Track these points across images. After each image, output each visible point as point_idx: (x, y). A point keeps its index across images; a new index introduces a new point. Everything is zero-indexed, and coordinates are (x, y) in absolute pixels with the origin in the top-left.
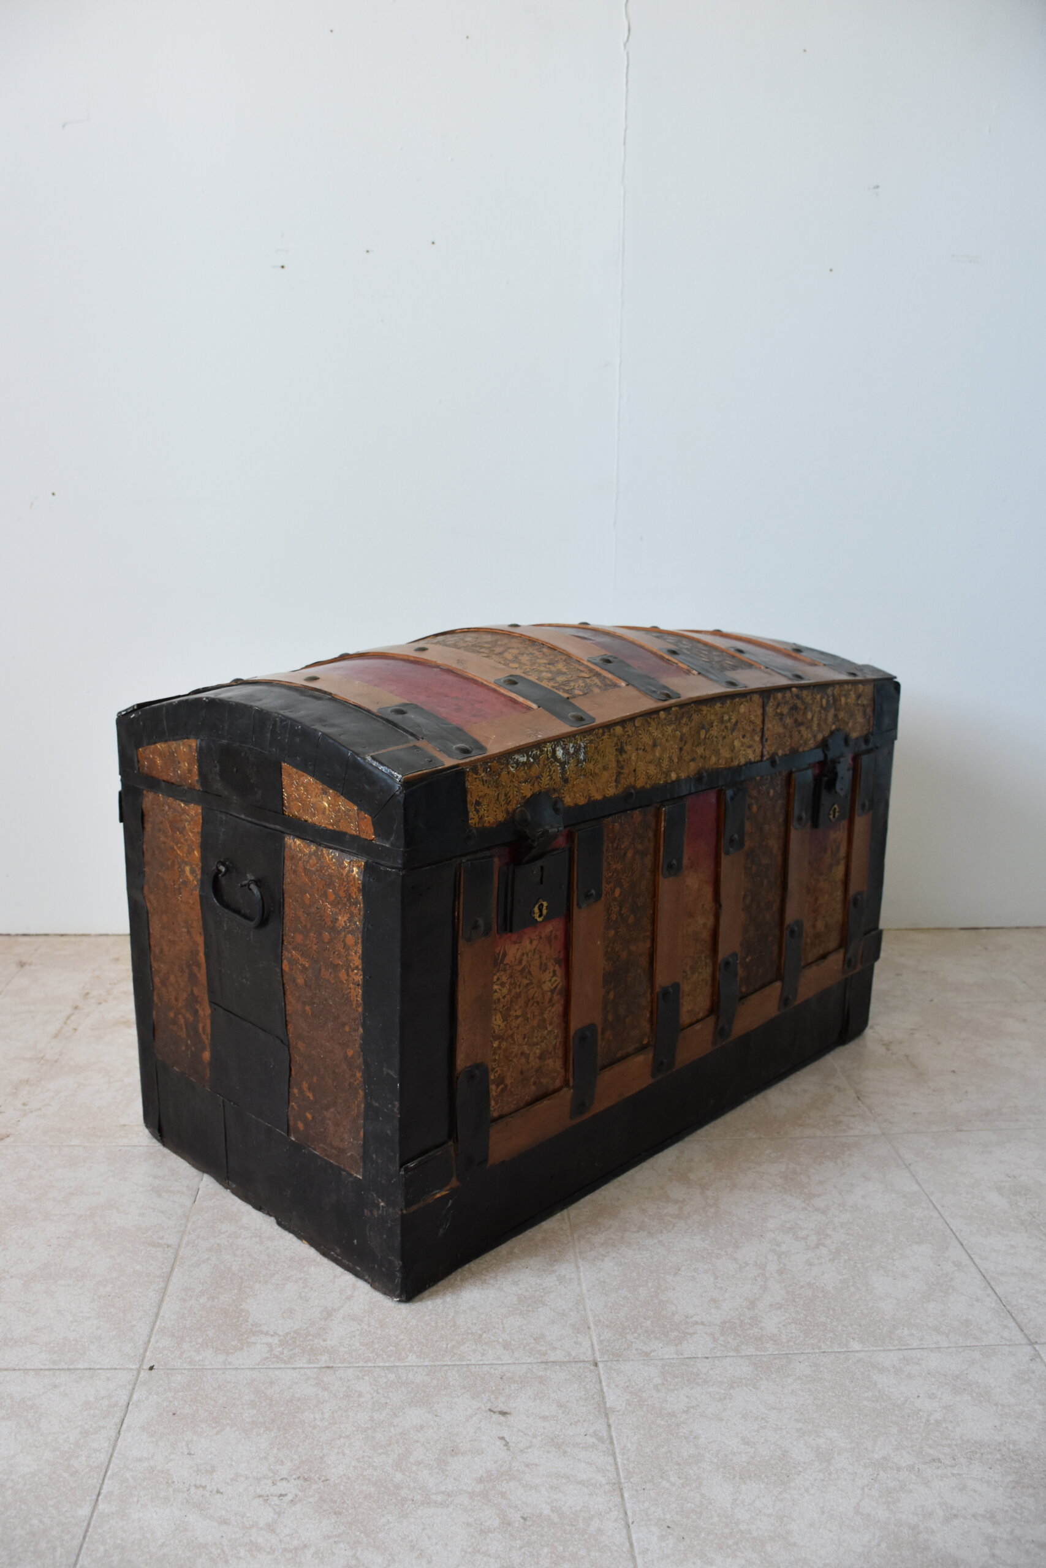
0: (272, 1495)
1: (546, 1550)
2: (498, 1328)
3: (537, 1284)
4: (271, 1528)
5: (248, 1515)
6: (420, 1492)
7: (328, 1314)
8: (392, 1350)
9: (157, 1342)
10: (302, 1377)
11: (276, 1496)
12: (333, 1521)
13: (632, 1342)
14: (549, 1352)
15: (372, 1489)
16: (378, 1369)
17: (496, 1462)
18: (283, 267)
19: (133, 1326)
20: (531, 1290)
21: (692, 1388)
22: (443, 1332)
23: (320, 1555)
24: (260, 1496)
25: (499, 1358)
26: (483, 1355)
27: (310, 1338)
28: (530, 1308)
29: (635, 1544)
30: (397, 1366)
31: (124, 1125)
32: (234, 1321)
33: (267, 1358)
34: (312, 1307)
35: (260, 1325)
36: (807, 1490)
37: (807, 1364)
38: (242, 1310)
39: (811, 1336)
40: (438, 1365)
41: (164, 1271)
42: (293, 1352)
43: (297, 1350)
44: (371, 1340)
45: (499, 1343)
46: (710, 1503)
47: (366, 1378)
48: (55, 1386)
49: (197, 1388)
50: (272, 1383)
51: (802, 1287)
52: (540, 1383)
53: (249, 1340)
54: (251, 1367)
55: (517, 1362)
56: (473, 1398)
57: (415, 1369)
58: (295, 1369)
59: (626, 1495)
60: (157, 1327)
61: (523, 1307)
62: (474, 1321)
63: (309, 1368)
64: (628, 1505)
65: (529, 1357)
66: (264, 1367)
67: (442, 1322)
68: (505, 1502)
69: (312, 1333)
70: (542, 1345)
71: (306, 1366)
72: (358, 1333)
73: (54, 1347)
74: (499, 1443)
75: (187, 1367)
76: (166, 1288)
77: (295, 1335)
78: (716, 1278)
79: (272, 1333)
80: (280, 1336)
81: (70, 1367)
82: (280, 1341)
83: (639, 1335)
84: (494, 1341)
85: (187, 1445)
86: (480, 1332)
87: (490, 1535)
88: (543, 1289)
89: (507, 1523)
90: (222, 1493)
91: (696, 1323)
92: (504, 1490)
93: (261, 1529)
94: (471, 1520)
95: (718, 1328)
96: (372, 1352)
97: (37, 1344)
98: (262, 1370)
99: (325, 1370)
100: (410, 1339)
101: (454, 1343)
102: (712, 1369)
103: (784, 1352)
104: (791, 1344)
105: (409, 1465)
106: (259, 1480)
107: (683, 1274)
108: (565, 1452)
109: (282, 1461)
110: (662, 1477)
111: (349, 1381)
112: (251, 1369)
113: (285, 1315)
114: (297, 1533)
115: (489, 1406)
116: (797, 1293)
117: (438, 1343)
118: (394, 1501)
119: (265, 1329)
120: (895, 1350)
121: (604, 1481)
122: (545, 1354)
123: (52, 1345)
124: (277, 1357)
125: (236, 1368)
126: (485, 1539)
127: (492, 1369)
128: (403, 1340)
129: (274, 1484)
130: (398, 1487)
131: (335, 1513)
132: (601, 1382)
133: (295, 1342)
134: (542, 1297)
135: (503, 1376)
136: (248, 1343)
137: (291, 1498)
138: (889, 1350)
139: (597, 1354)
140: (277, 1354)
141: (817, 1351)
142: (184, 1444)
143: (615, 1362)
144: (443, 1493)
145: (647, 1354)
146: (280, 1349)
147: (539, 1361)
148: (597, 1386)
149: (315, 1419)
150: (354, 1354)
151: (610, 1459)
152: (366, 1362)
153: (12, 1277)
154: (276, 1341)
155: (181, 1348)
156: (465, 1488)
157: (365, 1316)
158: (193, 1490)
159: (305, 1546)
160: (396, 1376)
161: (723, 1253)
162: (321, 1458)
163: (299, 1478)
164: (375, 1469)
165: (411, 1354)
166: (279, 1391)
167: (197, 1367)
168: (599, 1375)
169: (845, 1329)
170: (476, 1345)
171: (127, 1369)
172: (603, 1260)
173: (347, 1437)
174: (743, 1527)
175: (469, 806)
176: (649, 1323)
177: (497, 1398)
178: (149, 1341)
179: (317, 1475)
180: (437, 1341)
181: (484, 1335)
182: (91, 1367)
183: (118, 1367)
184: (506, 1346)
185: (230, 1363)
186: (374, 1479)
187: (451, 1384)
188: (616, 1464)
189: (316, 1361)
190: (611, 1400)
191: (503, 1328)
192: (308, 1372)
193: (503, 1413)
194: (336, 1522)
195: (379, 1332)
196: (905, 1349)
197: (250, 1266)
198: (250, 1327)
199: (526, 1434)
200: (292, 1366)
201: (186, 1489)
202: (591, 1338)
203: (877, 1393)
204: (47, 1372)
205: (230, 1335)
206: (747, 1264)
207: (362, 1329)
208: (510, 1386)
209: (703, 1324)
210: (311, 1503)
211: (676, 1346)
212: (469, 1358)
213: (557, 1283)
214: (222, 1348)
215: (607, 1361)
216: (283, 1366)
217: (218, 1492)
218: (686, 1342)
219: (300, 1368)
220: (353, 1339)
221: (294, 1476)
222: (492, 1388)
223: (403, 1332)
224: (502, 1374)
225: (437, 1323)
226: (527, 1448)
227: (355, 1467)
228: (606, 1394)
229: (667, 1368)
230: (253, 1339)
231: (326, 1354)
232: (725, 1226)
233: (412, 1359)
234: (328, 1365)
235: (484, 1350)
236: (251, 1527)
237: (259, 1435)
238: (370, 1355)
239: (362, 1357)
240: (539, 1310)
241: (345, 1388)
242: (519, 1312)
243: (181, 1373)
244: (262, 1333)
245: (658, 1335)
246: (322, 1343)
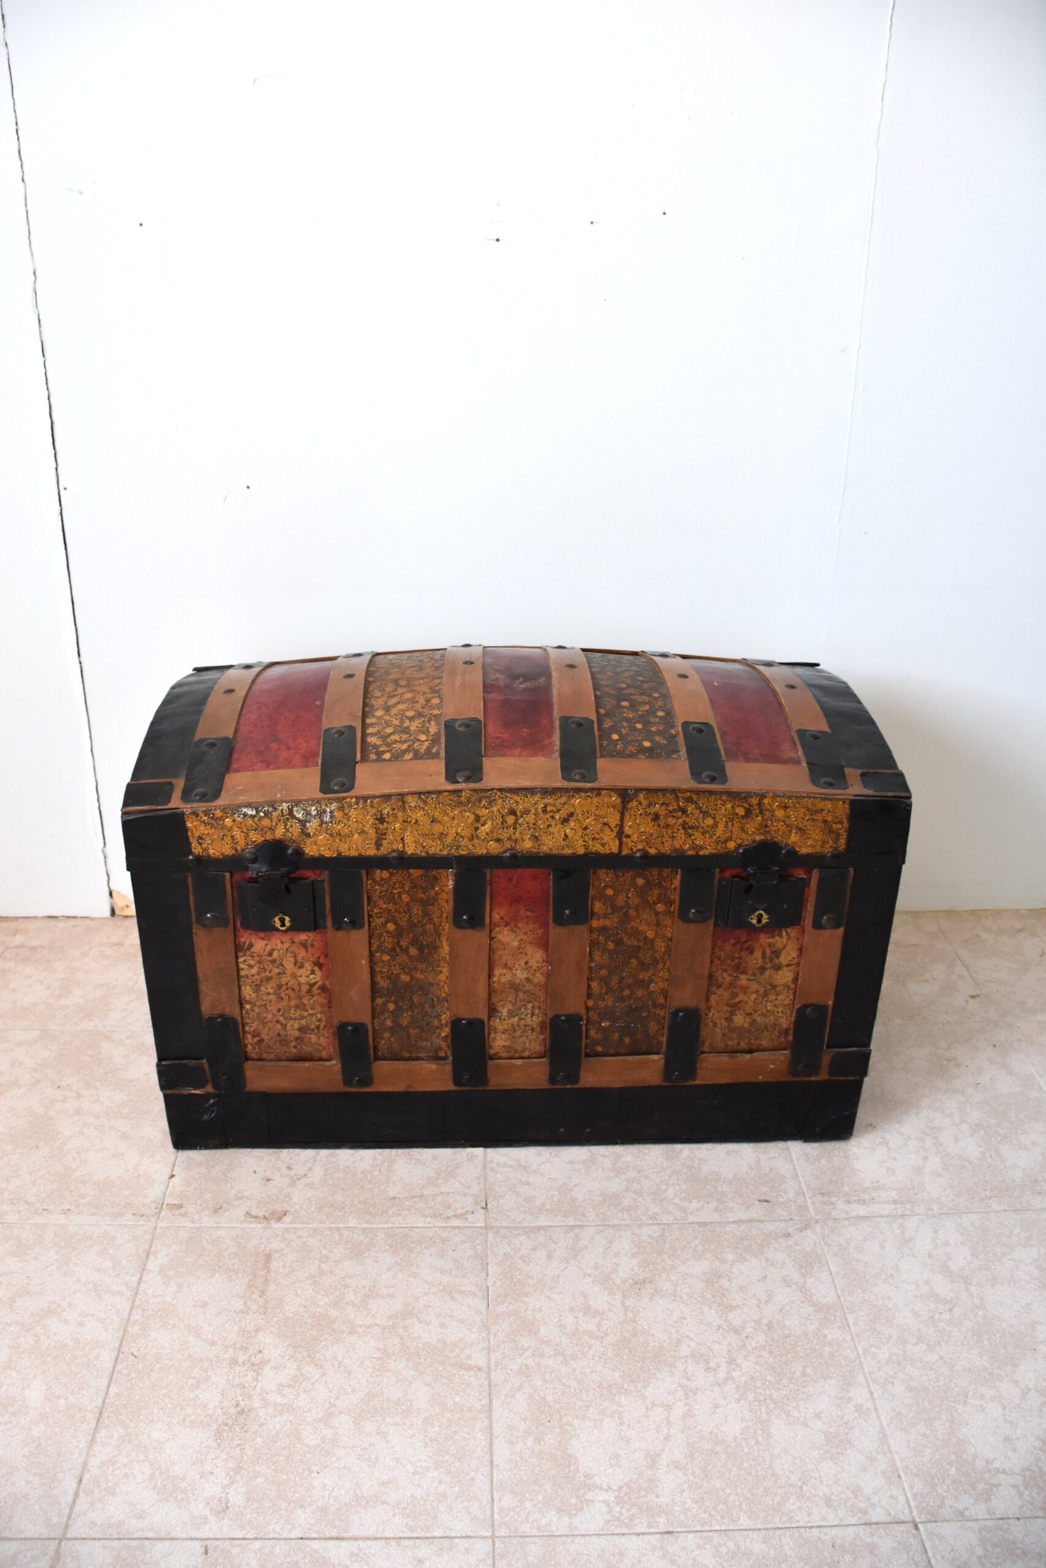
2: (815, 1478)
3: (839, 1420)
7: (653, 1460)
8: (723, 1509)
9: (500, 1500)
10: (648, 1546)
13: (944, 1497)
14: (870, 1510)
16: (716, 1535)
18: (498, 240)
19: (473, 1479)
20: (836, 1428)
22: (766, 1486)
25: (825, 1518)
26: (809, 1514)
27: (643, 1493)
28: (840, 1452)
30: (733, 1530)
31: (394, 1198)
32: (567, 1471)
33: (609, 1521)
34: (635, 1450)
35: (593, 1477)
38: (570, 1456)
40: (771, 1528)
41: (483, 1403)
42: (631, 1512)
43: (634, 1510)
44: (701, 1495)
45: (820, 1498)
47: (708, 1546)
50: (621, 1554)
52: (870, 1551)
53: (587, 1497)
54: (597, 1532)
55: (842, 1523)
57: (750, 1533)
58: (638, 1534)
60: (495, 1480)
61: (833, 1450)
62: (792, 1471)
63: (651, 1534)
65: (853, 1516)
66: (608, 1533)
67: (762, 1472)
69: (643, 1486)
70: (861, 1501)
71: (647, 1531)
72: (686, 1485)
73: (404, 1508)
75: (537, 1534)
76: (491, 1427)
77: (628, 1490)
78: (1004, 1407)
79: (606, 1488)
80: (614, 1490)
81: (427, 1535)
82: (616, 1497)
83: (948, 1486)
84: (815, 1496)
86: (799, 1484)
88: (846, 1423)
91: (998, 1471)
95: (1019, 1477)
96: (705, 1513)
97: (387, 1504)
98: (608, 1537)
99: (666, 1535)
100: (737, 1495)
101: (779, 1498)
102: (1026, 1536)
107: (972, 1402)
112: (597, 1535)
113: (612, 1462)
117: (764, 1499)
119: (597, 1481)
122: (866, 1512)
123: (403, 1505)
124: (618, 1519)
125: (583, 1535)
127: (822, 1534)
128: (730, 1494)
132: (926, 1552)
133: (630, 1498)
134: (848, 1437)
136: (586, 1500)
139: (915, 1513)
140: (617, 1515)
143: (934, 1525)
145: (961, 1513)
146: (618, 1509)
147: (863, 1521)
148: (923, 1554)
150: (689, 1514)
152: (702, 1525)
153: (341, 1413)
154: (612, 1498)
155: (525, 1508)
157: (687, 1463)
160: (734, 1543)
161: (1003, 1374)
165: (742, 1513)
167: (546, 1533)
168: (921, 1539)
170: (800, 1501)
171: (481, 1537)
172: (893, 1383)
176: (955, 1471)
178: (493, 1499)
180: (762, 1496)
181: (805, 1488)
182: (447, 1534)
183: (472, 1534)
184: (828, 1502)
185: (576, 1528)
187: (787, 1552)
189: (655, 1524)
191: (820, 1477)
192: (651, 1538)
195: (706, 1484)
197: (563, 1395)
198: (584, 1479)
200: (635, 1531)
202: (904, 1490)
204: (407, 1542)
206: (1029, 1389)
207: (689, 1482)
209: (1004, 1472)
211: (986, 1501)
212: (797, 1518)
213: (856, 1415)
214: (563, 1508)
215: (925, 1521)
216: (626, 1531)
218: (994, 1497)
219: (644, 1534)
220: (684, 1494)
224: (832, 1539)
225: (756, 1472)
230: (589, 1496)
231: (663, 1515)
232: (998, 1336)
233: (744, 1520)
234: (668, 1529)
235: (809, 1508)
238: (704, 1515)
239: (698, 1519)
240: (848, 1451)
241: (691, 1561)
242: (829, 1455)
243: (533, 1543)
244: (597, 1487)
245: (966, 1487)
246: (656, 1500)
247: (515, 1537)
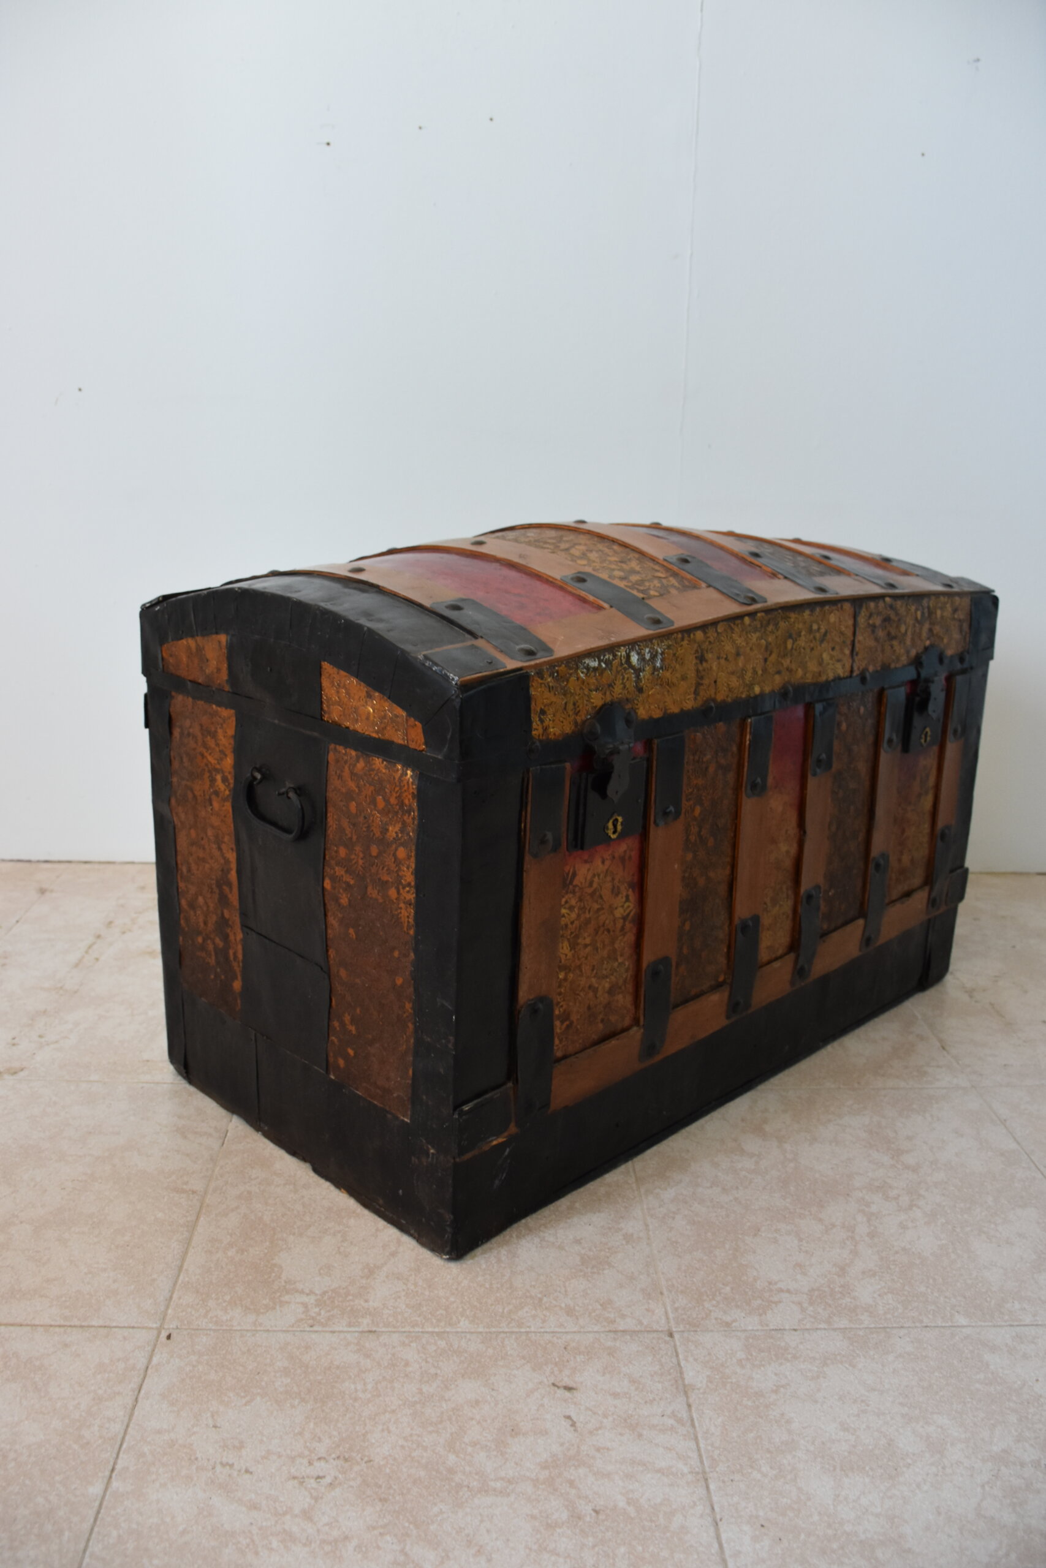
0: (308, 1477)
1: (622, 1550)
2: (560, 1292)
3: (601, 1243)
4: (307, 1515)
5: (282, 1499)
6: (477, 1477)
7: (370, 1272)
8: (442, 1314)
9: (180, 1298)
10: (342, 1342)
11: (313, 1478)
12: (378, 1509)
13: (710, 1311)
14: (618, 1320)
15: (422, 1473)
16: (426, 1336)
17: (562, 1444)
18: (328, 144)
19: (154, 1280)
20: (595, 1250)
21: (781, 1364)
22: (498, 1295)
23: (364, 1549)
24: (294, 1478)
25: (561, 1325)
26: (544, 1321)
27: (350, 1297)
28: (595, 1270)
29: (725, 1545)
30: (448, 1332)
31: (148, 1061)
32: (266, 1277)
33: (302, 1320)
34: (353, 1263)
35: (295, 1283)
36: (918, 1486)
37: (908, 1339)
38: (275, 1265)
39: (910, 1308)
40: (494, 1332)
41: (189, 1219)
42: (331, 1313)
43: (336, 1311)
44: (418, 1302)
45: (561, 1308)
46: (809, 1499)
47: (414, 1345)
48: (66, 1345)
49: (224, 1352)
50: (307, 1348)
51: (897, 1252)
52: (609, 1354)
53: (282, 1299)
54: (284, 1329)
55: (582, 1330)
56: (534, 1370)
57: (468, 1336)
58: (333, 1332)
59: (712, 1487)
60: (180, 1281)
61: (587, 1268)
62: (533, 1283)
63: (349, 1332)
64: (715, 1499)
65: (596, 1325)
66: (298, 1329)
67: (497, 1283)
68: (573, 1491)
69: (352, 1292)
70: (610, 1312)
71: (345, 1329)
72: (403, 1293)
73: (65, 1301)
74: (566, 1424)
75: (213, 1328)
76: (190, 1239)
77: (334, 1295)
78: (801, 1240)
79: (308, 1292)
80: (316, 1295)
81: (83, 1324)
82: (316, 1300)
83: (718, 1302)
84: (556, 1306)
85: (213, 1416)
86: (539, 1296)
87: (558, 1530)
89: (576, 1517)
90: (251, 1473)
91: (781, 1290)
92: (572, 1478)
93: (296, 1516)
94: (535, 1512)
95: (805, 1296)
96: (419, 1316)
97: (47, 1297)
98: (297, 1333)
99: (366, 1334)
100: (462, 1302)
101: (511, 1307)
102: (801, 1343)
103: (881, 1326)
104: (889, 1316)
105: (463, 1446)
106: (293, 1459)
107: (763, 1235)
108: (640, 1436)
109: (319, 1438)
110: (752, 1467)
111: (394, 1347)
112: (284, 1331)
113: (322, 1271)
114: (337, 1521)
115: (552, 1380)
116: (892, 1258)
117: (493, 1307)
118: (447, 1487)
119: (300, 1286)
120: (1007, 1326)
121: (686, 1470)
122: (613, 1322)
123: (64, 1299)
124: (313, 1318)
125: (268, 1331)
126: (552, 1535)
127: (555, 1338)
128: (454, 1302)
129: (310, 1463)
130: (451, 1471)
131: (380, 1500)
132: (677, 1356)
133: (333, 1302)
134: (608, 1257)
135: (567, 1345)
136: (281, 1302)
137: (329, 1481)
138: (1000, 1326)
139: (672, 1323)
140: (314, 1315)
141: (918, 1324)
142: (209, 1414)
143: (692, 1333)
144: (502, 1479)
145: (728, 1325)
146: (317, 1310)
147: (607, 1329)
148: (674, 1360)
149: (356, 1390)
150: (400, 1317)
151: (692, 1444)
152: (413, 1327)
153: (21, 1222)
154: (312, 1301)
155: (207, 1305)
156: (528, 1474)
157: (411, 1275)
158: (219, 1468)
159: (346, 1538)
160: (447, 1344)
161: (807, 1213)
162: (364, 1435)
163: (338, 1457)
164: (425, 1449)
165: (464, 1318)
166: (315, 1357)
167: (224, 1328)
168: (675, 1346)
169: (948, 1301)
170: (536, 1310)
171: (146, 1328)
172: (674, 1218)
173: (393, 1411)
174: (848, 1528)
175: (532, 715)
176: (728, 1289)
177: (561, 1371)
178: (171, 1297)
179: (360, 1455)
180: (492, 1305)
181: (545, 1299)
182: (107, 1324)
183: (136, 1325)
184: (570, 1312)
185: (261, 1325)
186: (424, 1461)
187: (509, 1353)
188: (699, 1449)
189: (357, 1324)
190: (690, 1375)
191: (566, 1291)
192: (348, 1336)
193: (569, 1389)
194: (381, 1510)
195: (427, 1293)
196: (1018, 1326)
197: (283, 1216)
198: (283, 1284)
199: (595, 1413)
200: (331, 1329)
201: (210, 1467)
202: (664, 1305)
203: (990, 1375)
204: (57, 1329)
205: (261, 1292)
206: (833, 1226)
207: (408, 1289)
208: (575, 1357)
209: (788, 1291)
210: (352, 1487)
211: (760, 1315)
212: (529, 1325)
213: (624, 1242)
214: (252, 1307)
215: (683, 1331)
216: (320, 1329)
217: (247, 1471)
218: (770, 1312)
219: (340, 1332)
220: (398, 1300)
221: (333, 1456)
222: (555, 1359)
223: (453, 1294)
224: (566, 1344)
225: (491, 1284)
226: (597, 1429)
227: (402, 1447)
228: (684, 1369)
229: (751, 1340)
230: (286, 1298)
231: (368, 1316)
232: (807, 1183)
233: (464, 1324)
234: (370, 1329)
235: (545, 1316)
236: (285, 1513)
237: (293, 1406)
238: (417, 1319)
239: (409, 1321)
240: (606, 1272)
241: (390, 1356)
242: (582, 1273)
243: (207, 1334)
244: (297, 1291)
245: (739, 1303)
246: (365, 1305)
247: (186, 1329)
